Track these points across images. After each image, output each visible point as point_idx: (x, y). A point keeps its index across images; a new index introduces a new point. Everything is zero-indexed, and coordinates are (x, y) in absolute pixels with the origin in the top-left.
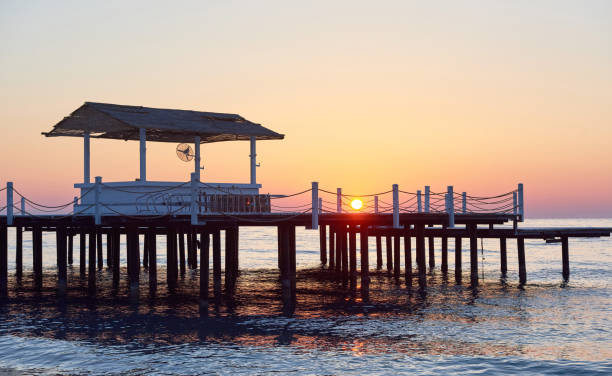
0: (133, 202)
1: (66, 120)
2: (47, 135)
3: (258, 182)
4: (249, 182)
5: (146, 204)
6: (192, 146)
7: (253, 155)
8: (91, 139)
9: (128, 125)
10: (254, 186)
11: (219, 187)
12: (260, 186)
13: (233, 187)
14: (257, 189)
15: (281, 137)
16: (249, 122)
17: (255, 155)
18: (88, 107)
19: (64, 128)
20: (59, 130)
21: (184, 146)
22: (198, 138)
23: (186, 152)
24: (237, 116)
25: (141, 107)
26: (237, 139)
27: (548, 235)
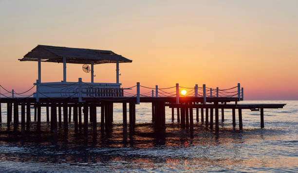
0: (60, 91)
1: (29, 53)
2: (21, 60)
3: (120, 83)
4: (116, 82)
5: (65, 93)
6: (90, 66)
7: (118, 70)
8: (41, 62)
9: (57, 56)
10: (118, 84)
11: (100, 84)
12: (121, 84)
13: (106, 85)
14: (119, 86)
15: (131, 61)
16: (116, 54)
17: (119, 70)
18: (39, 47)
19: (29, 57)
20: (26, 58)
21: (86, 66)
22: (93, 62)
23: (87, 68)
24: (111, 51)
25: (65, 47)
26: (111, 62)
27: (252, 107)
